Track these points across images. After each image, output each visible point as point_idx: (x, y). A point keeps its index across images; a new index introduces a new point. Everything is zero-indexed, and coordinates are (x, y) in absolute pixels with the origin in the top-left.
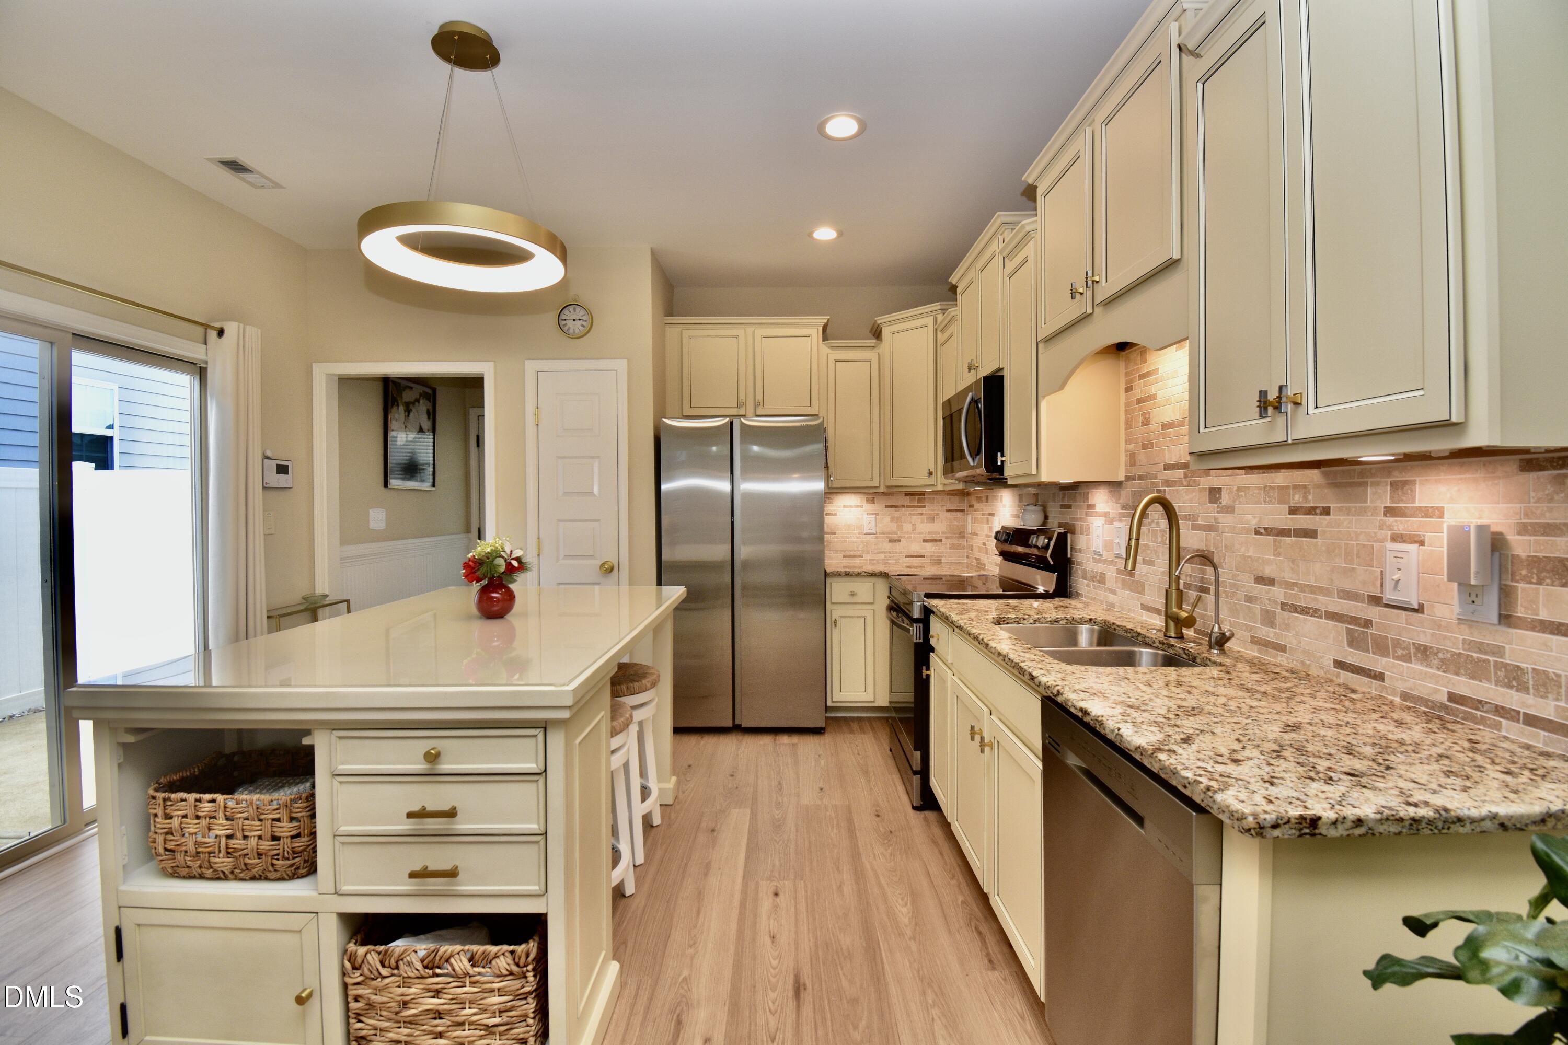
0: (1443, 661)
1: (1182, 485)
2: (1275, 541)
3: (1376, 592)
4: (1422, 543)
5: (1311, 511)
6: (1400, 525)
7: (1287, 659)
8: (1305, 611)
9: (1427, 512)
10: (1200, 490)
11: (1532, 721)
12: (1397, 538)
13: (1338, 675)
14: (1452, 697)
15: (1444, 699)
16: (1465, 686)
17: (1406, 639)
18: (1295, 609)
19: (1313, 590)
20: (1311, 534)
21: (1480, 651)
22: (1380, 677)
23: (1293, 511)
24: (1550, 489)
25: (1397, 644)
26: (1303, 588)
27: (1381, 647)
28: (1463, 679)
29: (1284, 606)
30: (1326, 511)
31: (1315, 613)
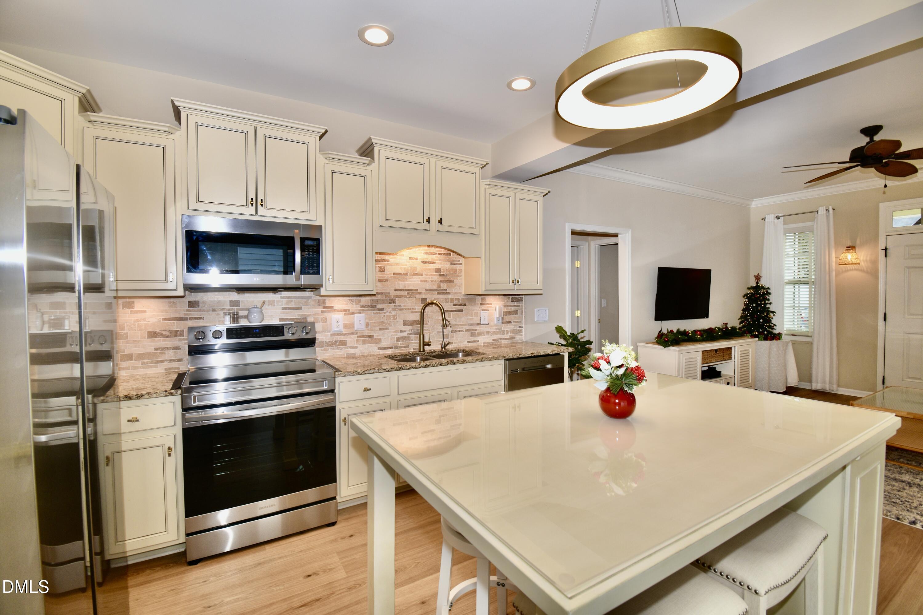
0: (492, 333)
1: (406, 296)
2: (449, 314)
3: (479, 322)
4: (488, 310)
5: (461, 305)
6: (483, 307)
7: (453, 346)
8: (459, 331)
9: (489, 304)
10: (417, 299)
11: (506, 339)
12: (483, 310)
13: (468, 344)
14: (493, 340)
15: (492, 341)
16: (495, 337)
17: (485, 331)
18: (456, 331)
19: (461, 325)
20: (461, 311)
21: (498, 329)
22: (478, 341)
23: (455, 305)
24: (508, 299)
25: (483, 333)
26: (458, 325)
27: (479, 334)
28: (495, 336)
29: (452, 331)
30: (465, 305)
31: (462, 331)
